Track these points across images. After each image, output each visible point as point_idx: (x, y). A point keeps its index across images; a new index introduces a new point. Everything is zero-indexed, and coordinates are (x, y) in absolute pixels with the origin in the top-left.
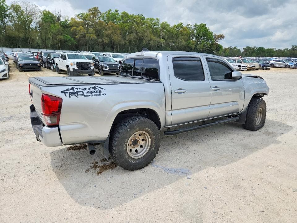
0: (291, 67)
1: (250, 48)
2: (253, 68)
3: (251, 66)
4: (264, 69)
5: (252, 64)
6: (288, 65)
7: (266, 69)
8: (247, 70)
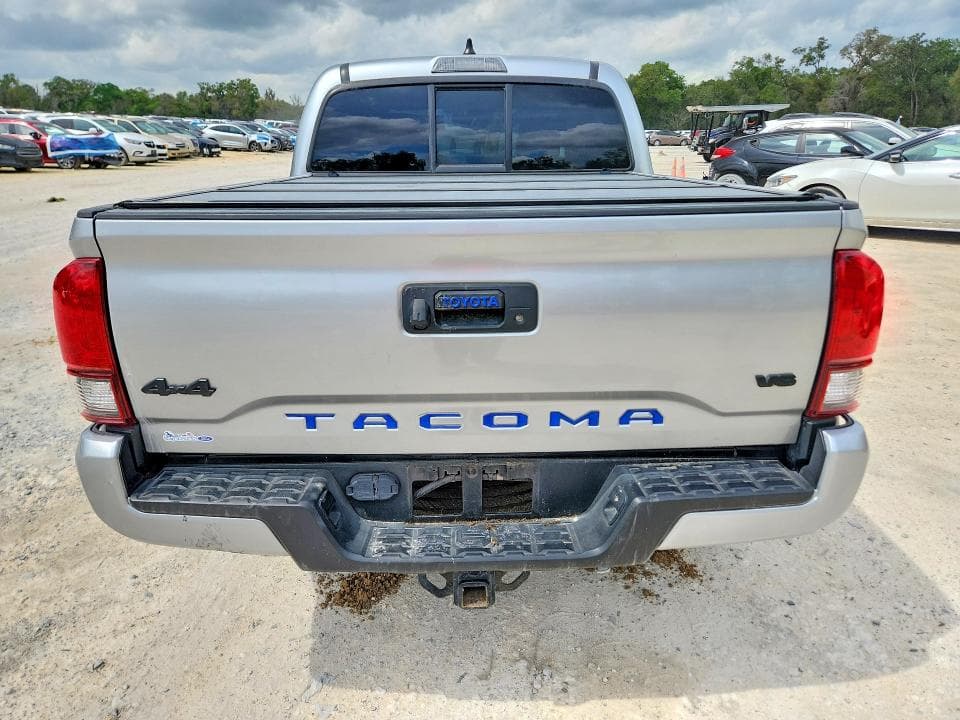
0: (264, 148)
1: (67, 82)
2: (181, 150)
3: (174, 147)
4: (204, 156)
5: (173, 137)
6: (253, 142)
7: (211, 155)
8: (171, 159)
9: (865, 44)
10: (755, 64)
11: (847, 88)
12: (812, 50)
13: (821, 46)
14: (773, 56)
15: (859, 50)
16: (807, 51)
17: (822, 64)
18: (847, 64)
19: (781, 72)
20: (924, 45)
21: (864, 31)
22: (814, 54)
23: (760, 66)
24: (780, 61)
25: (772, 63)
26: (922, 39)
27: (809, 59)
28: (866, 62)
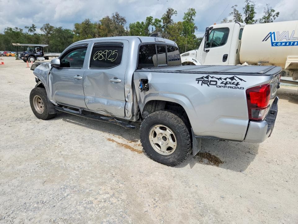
9: (47, 28)
10: (13, 30)
11: (46, 40)
12: (31, 28)
13: (33, 27)
14: (19, 28)
15: (46, 29)
16: (30, 28)
17: (35, 32)
18: (43, 33)
19: (22, 33)
20: (63, 30)
21: (46, 24)
22: (32, 29)
23: (15, 31)
24: (21, 30)
25: (19, 30)
26: (62, 28)
27: (31, 31)
28: (48, 33)
